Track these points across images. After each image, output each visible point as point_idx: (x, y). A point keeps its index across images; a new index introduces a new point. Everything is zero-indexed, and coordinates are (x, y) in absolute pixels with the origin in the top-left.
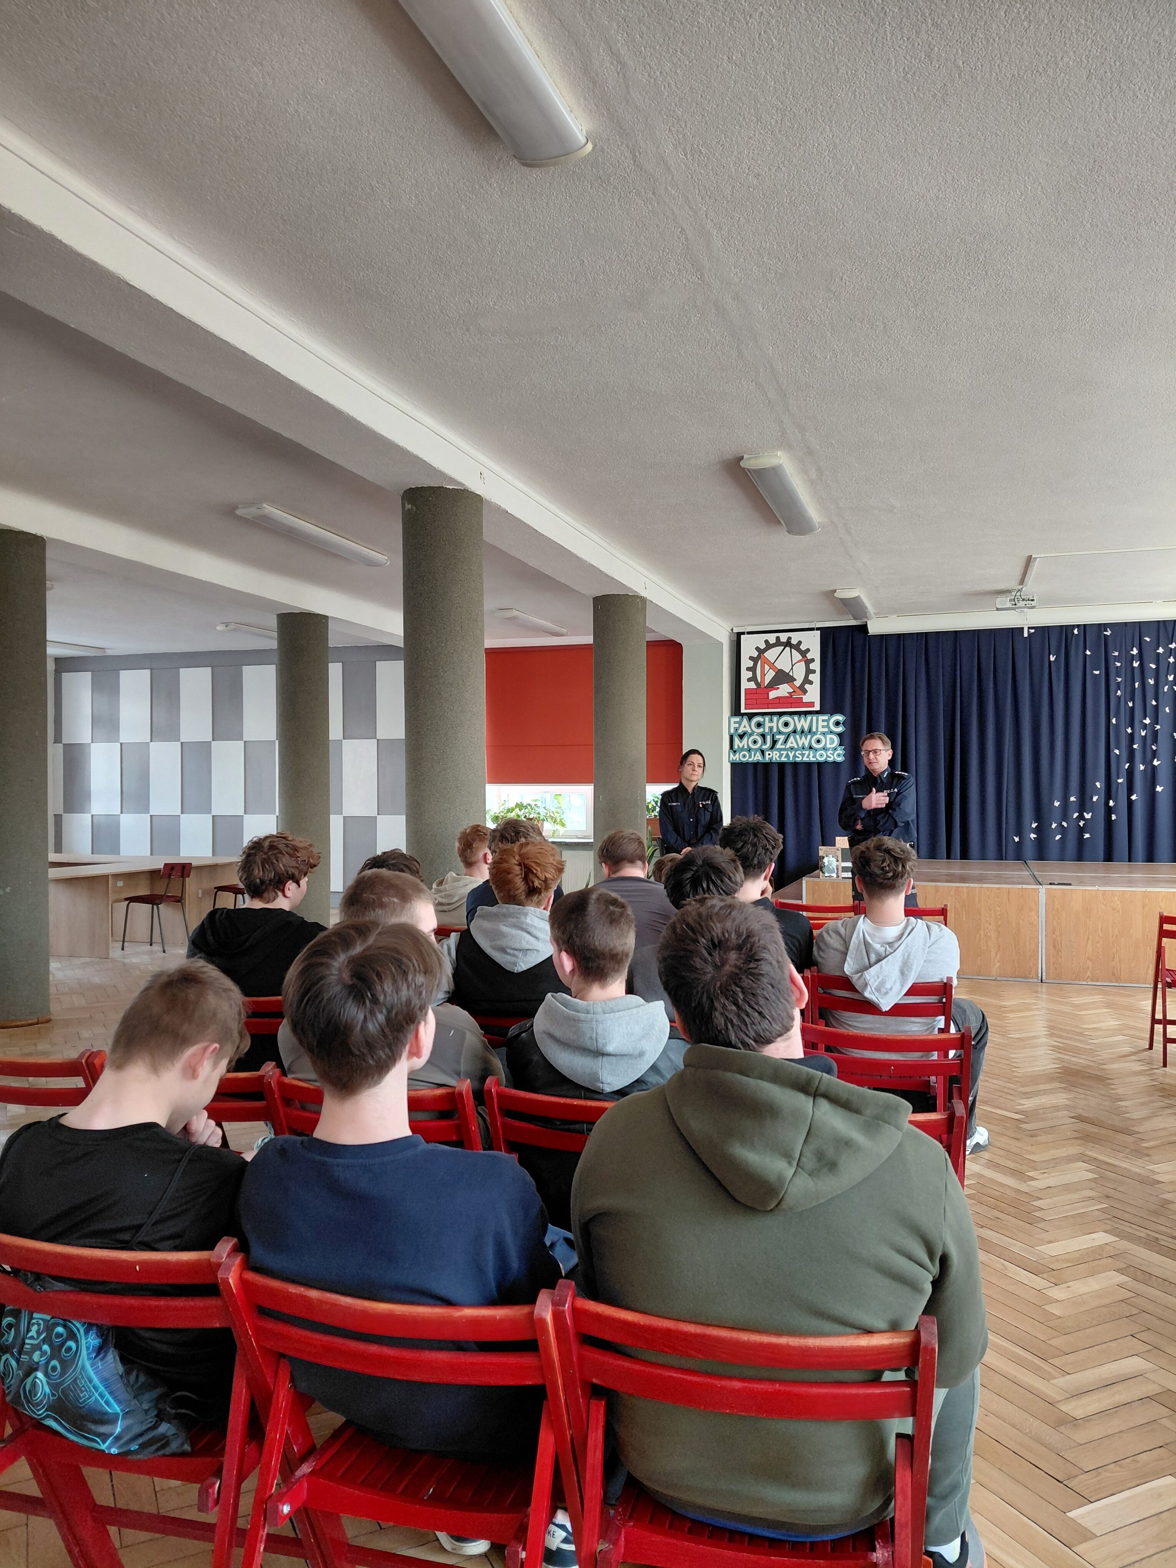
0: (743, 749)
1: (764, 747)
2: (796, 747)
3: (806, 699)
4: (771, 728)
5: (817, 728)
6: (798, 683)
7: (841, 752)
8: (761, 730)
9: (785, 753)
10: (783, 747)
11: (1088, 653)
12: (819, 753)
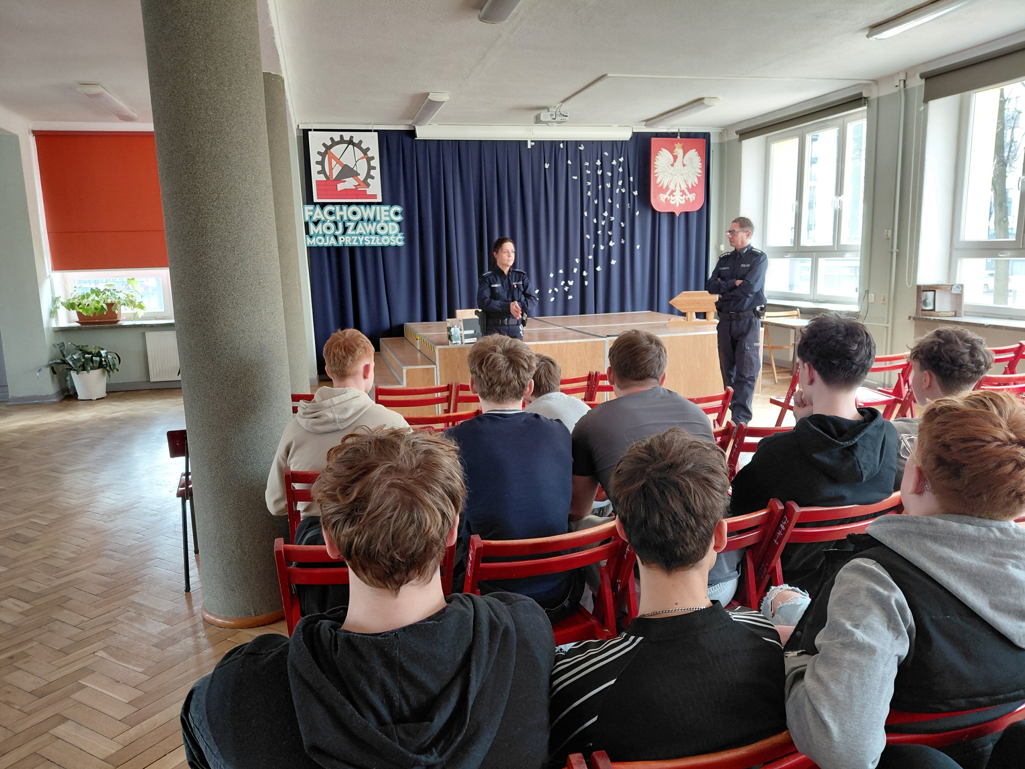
0: (318, 235)
1: (337, 233)
2: (364, 233)
3: (369, 191)
4: (342, 217)
5: (381, 217)
6: (362, 177)
7: (401, 238)
8: (333, 218)
9: (355, 238)
10: (354, 233)
11: (569, 162)
12: (383, 238)
